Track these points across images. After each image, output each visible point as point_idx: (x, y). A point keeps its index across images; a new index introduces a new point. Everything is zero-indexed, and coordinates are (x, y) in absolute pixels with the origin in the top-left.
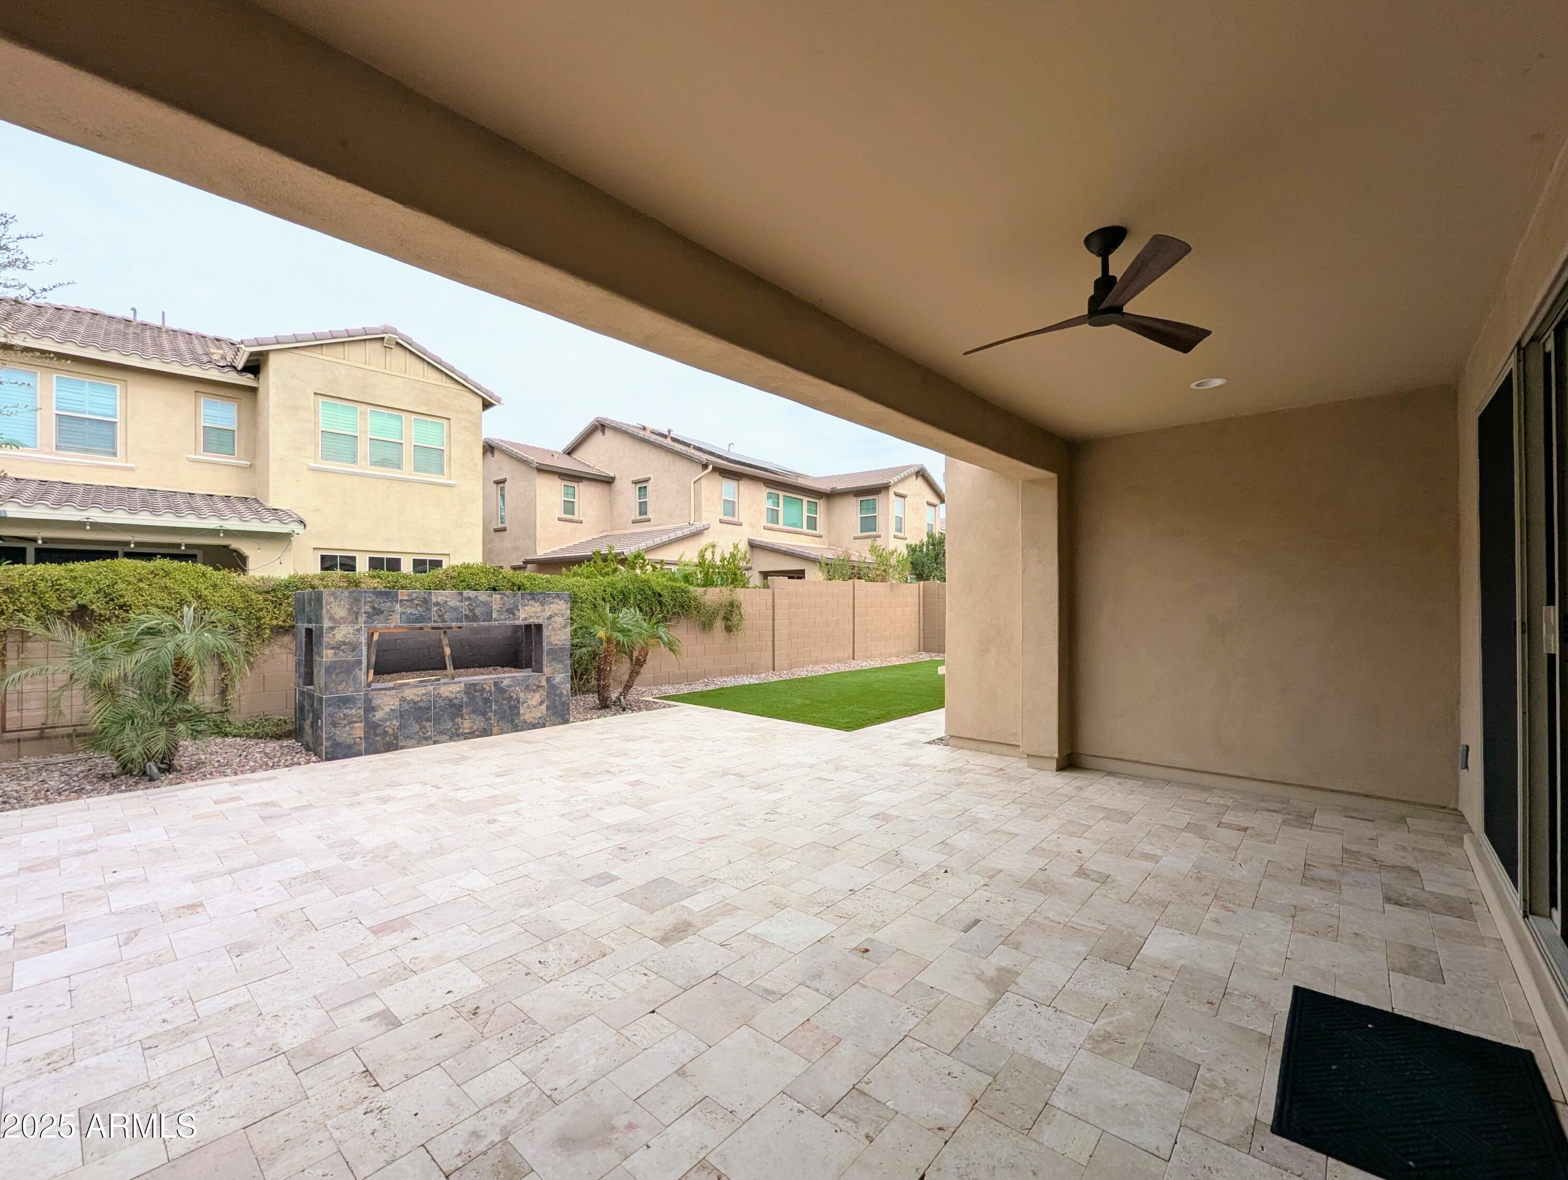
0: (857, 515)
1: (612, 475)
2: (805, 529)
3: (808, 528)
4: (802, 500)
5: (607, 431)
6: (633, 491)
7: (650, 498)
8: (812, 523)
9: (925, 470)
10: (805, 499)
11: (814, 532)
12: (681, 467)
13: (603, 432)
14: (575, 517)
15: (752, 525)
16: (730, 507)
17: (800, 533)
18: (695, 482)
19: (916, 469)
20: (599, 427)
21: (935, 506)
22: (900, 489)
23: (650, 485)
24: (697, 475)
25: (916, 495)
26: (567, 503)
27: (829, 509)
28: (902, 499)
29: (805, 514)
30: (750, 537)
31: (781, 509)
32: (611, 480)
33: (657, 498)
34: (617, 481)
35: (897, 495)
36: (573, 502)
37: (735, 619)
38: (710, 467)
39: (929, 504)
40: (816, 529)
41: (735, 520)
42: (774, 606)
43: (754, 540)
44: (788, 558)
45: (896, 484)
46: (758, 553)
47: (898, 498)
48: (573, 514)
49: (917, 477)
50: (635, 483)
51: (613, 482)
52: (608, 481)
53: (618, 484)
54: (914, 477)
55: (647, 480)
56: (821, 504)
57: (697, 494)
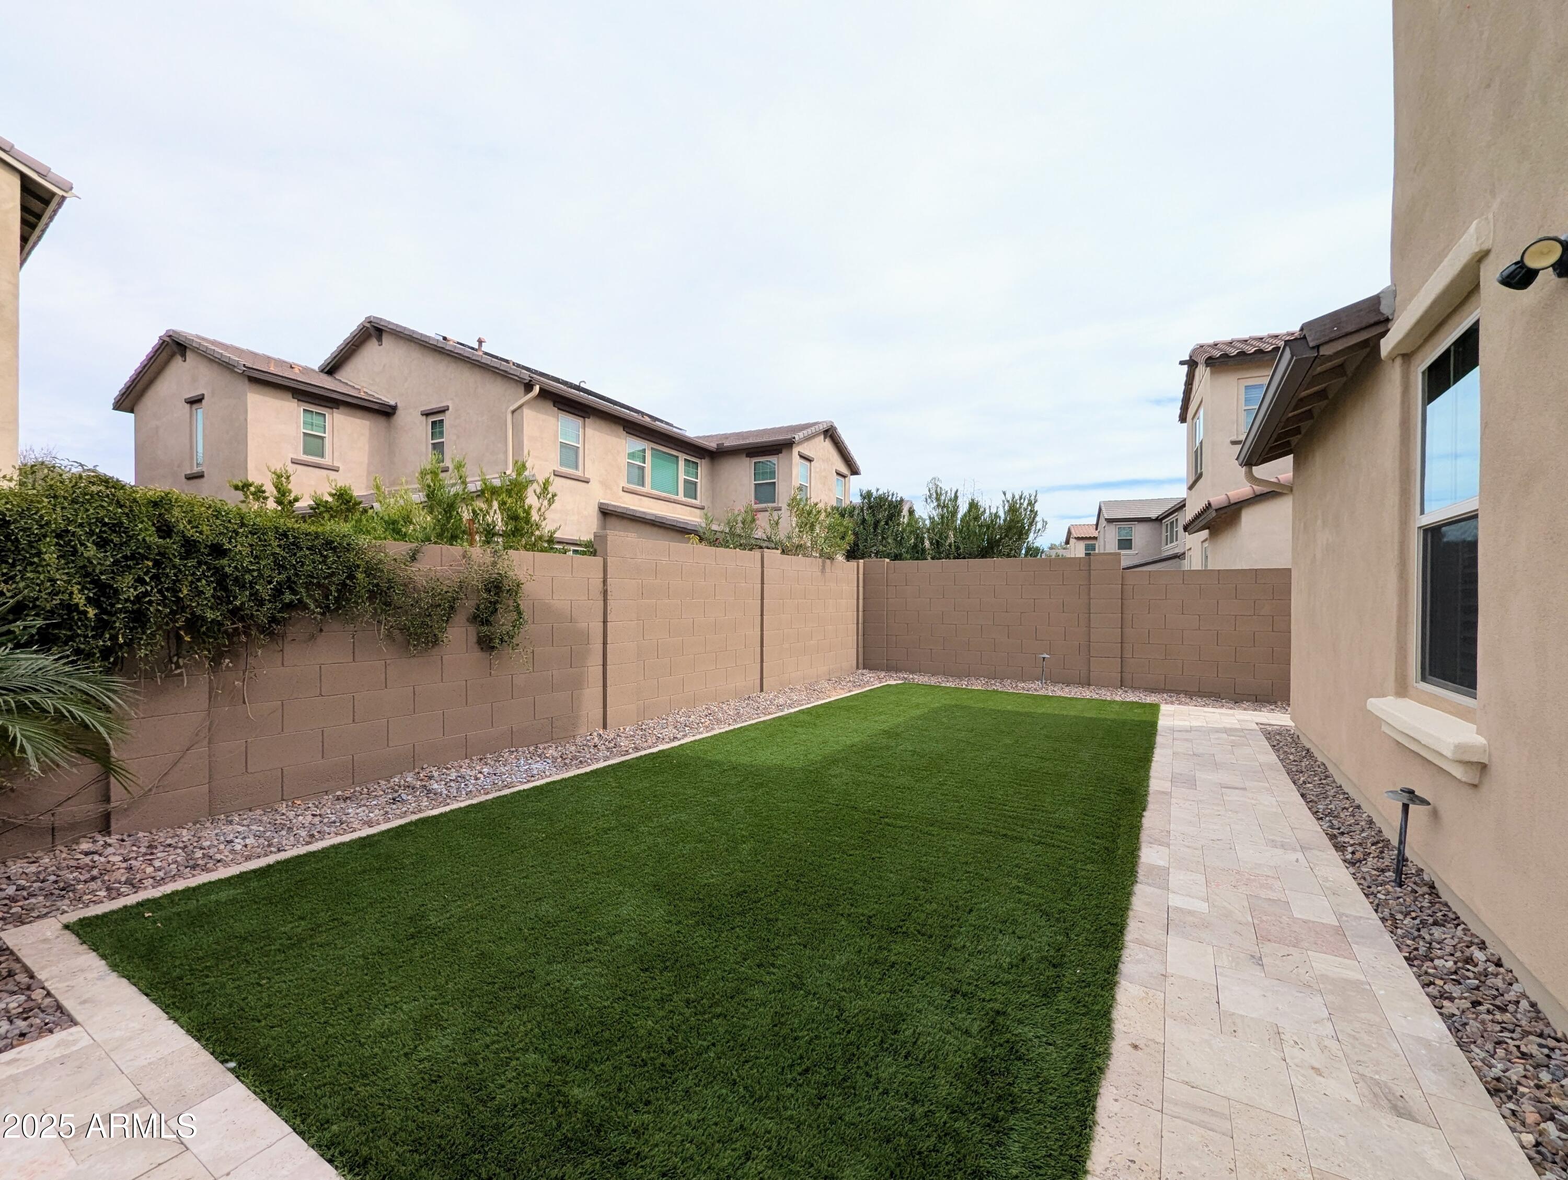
0: (750, 481)
1: (392, 403)
2: (681, 497)
3: (685, 496)
4: (677, 457)
5: (385, 339)
6: (423, 428)
7: (449, 436)
8: (691, 489)
9: (835, 429)
10: (682, 457)
11: (694, 501)
12: (495, 390)
13: (380, 339)
14: (327, 461)
15: (605, 484)
16: (570, 454)
17: (675, 502)
18: (513, 412)
19: (825, 427)
20: (372, 331)
21: (844, 476)
22: (806, 449)
23: (447, 418)
24: (517, 401)
25: (823, 461)
26: (308, 438)
27: (713, 475)
28: (808, 463)
29: (682, 476)
30: (602, 501)
31: (648, 465)
32: (389, 410)
33: (458, 437)
34: (398, 412)
35: (802, 457)
36: (322, 438)
37: (504, 620)
38: (537, 389)
39: (838, 474)
40: (695, 498)
41: (579, 473)
42: (605, 592)
43: (607, 505)
44: (655, 530)
45: (801, 442)
46: (612, 522)
47: (803, 461)
48: (323, 456)
49: (825, 438)
50: (427, 414)
51: (394, 413)
52: (386, 412)
53: (401, 417)
54: (822, 437)
55: (443, 411)
56: (703, 467)
57: (518, 430)
